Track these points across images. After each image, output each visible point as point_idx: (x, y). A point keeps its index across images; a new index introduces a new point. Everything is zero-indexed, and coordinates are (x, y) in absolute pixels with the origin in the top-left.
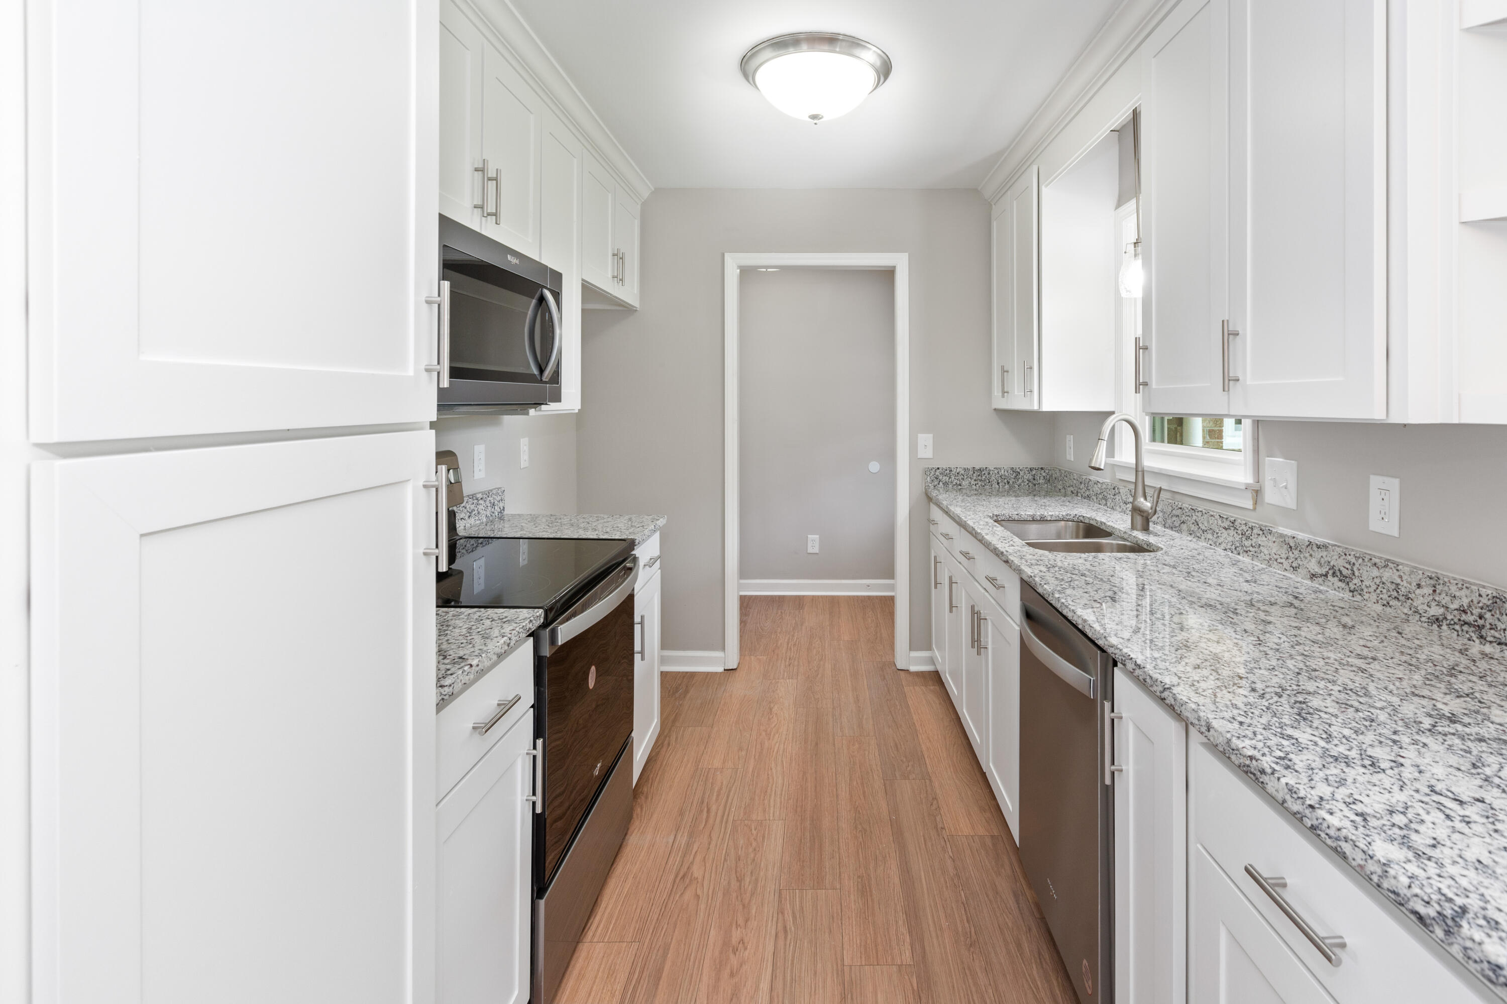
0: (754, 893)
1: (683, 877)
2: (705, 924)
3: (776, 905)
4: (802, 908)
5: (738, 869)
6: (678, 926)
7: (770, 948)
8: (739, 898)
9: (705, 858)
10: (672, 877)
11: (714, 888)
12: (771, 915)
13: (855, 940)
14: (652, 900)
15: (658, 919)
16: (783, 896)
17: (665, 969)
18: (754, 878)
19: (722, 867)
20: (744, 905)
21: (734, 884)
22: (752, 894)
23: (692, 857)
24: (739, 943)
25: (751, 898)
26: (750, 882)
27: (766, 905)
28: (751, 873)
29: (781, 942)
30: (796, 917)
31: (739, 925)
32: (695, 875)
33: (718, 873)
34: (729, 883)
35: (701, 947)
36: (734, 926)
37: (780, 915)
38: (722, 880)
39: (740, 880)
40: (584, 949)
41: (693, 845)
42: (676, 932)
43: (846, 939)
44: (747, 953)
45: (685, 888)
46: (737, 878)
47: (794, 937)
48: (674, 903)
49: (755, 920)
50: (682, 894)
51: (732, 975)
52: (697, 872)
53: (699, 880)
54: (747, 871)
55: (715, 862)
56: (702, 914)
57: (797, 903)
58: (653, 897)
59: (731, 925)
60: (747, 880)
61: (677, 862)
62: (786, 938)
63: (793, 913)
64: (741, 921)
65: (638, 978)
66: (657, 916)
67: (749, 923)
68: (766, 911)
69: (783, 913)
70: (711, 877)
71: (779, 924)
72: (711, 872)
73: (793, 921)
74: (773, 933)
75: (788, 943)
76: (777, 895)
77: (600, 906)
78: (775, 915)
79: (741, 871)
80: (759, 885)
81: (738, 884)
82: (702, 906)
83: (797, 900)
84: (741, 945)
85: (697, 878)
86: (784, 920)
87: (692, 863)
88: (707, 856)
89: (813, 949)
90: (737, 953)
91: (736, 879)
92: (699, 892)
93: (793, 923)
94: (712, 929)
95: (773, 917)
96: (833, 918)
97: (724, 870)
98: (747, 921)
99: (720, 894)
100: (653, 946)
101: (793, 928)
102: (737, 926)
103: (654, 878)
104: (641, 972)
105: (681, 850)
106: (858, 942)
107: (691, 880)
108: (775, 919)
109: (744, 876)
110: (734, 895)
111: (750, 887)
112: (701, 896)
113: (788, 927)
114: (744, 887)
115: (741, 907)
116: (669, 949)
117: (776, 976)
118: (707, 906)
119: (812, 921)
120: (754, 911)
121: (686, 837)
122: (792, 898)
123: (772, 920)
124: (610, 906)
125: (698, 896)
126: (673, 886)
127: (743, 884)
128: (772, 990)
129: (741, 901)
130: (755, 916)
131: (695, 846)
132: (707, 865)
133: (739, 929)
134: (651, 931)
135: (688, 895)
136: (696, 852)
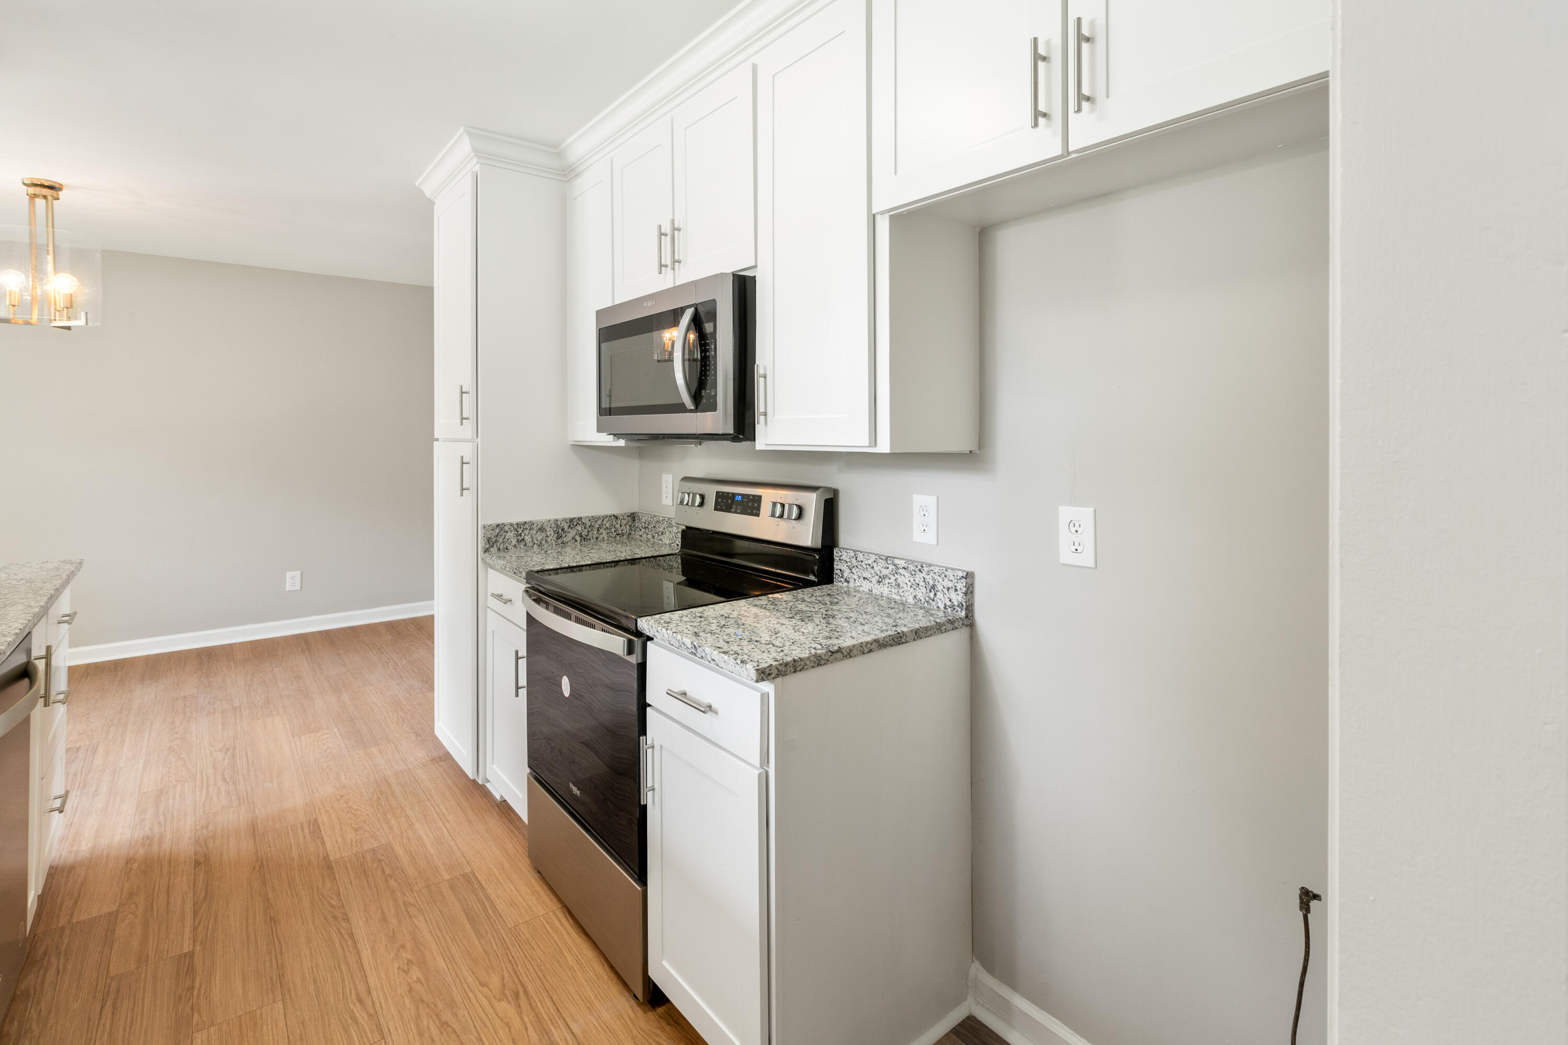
0: (417, 1019)
1: (517, 995)
2: (455, 967)
3: (382, 1020)
4: (347, 1031)
5: (453, 1036)
6: (484, 954)
7: (373, 980)
8: (432, 1006)
9: (510, 1028)
10: (530, 988)
11: (470, 1001)
12: (384, 1007)
13: (270, 1028)
14: (531, 960)
15: (509, 949)
16: (377, 1033)
17: (468, 925)
18: (427, 1036)
19: (478, 1028)
20: (422, 1001)
21: (447, 1016)
22: (418, 1017)
23: (526, 1019)
24: (408, 969)
25: (418, 1012)
26: (429, 1028)
27: (394, 1014)
28: (433, 1040)
29: (362, 988)
30: (351, 1018)
31: (417, 982)
32: (504, 1004)
33: (477, 1018)
34: (455, 1015)
35: (447, 951)
36: (422, 979)
37: (372, 1012)
38: (466, 1014)
39: (444, 1025)
40: (554, 905)
41: (538, 1035)
42: (481, 950)
43: (282, 1025)
44: (396, 966)
45: (504, 986)
46: (448, 1025)
47: (347, 999)
48: (504, 969)
49: (401, 995)
50: (503, 979)
51: (403, 946)
52: (506, 1008)
53: (495, 1001)
54: (440, 1039)
55: (491, 1029)
56: (466, 973)
57: (354, 1034)
58: (532, 962)
59: (427, 979)
60: (434, 1030)
61: (539, 1005)
62: (357, 995)
63: (356, 1022)
64: (418, 987)
65: (488, 911)
66: (512, 952)
67: (407, 989)
68: (392, 1009)
69: (370, 1015)
70: (484, 1010)
71: (370, 1003)
72: (487, 1015)
73: (354, 1014)
74: (375, 992)
75: (353, 992)
76: (386, 1031)
77: (577, 934)
78: (378, 1009)
79: (449, 1036)
80: (415, 1031)
81: (443, 1019)
82: (470, 979)
83: (355, 1037)
84: (406, 969)
85: (499, 1001)
86: (365, 1010)
87: (520, 1014)
88: (508, 1031)
89: (322, 998)
90: (406, 961)
91: (450, 1023)
92: (485, 990)
93: (353, 1011)
94: (445, 967)
95: (381, 1008)
96: (301, 1039)
97: (472, 1027)
98: (411, 990)
99: (458, 999)
100: (494, 932)
101: (352, 1006)
102: (419, 980)
103: (548, 977)
104: (488, 916)
105: (549, 1022)
106: (265, 1028)
107: (505, 995)
108: (377, 1006)
109: (441, 1032)
110: (440, 1006)
111: (425, 1023)
112: (481, 987)
113: (358, 1005)
114: (434, 1021)
115: (425, 998)
116: (477, 937)
117: (357, 962)
118: (466, 982)
119: (329, 1024)
120: (407, 1001)
121: (558, 1040)
122: (364, 1036)
123: (380, 1003)
124: (566, 937)
125: (483, 985)
126: (520, 981)
127: (437, 1022)
128: (358, 953)
129: (428, 1004)
130: (403, 997)
131: (536, 1035)
132: (499, 1021)
133: (416, 979)
134: (506, 939)
135: (495, 981)
136: (526, 1029)
